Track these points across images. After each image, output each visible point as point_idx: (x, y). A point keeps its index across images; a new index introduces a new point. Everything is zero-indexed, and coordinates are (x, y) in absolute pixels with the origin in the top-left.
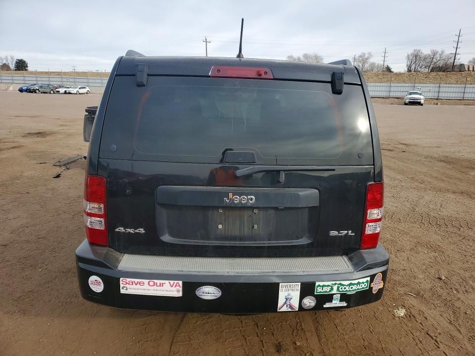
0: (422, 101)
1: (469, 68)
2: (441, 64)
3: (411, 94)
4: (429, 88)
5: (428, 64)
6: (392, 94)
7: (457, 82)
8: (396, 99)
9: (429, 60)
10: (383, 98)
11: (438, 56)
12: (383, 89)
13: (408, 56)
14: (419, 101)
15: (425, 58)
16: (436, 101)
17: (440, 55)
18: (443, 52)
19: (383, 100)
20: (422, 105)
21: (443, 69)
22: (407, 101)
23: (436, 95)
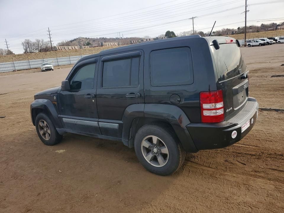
0: (53, 68)
1: (59, 49)
2: (44, 47)
3: (44, 65)
4: (52, 60)
5: (37, 48)
6: (32, 67)
7: (63, 56)
8: (35, 69)
9: (36, 45)
10: (27, 69)
11: (41, 42)
12: (25, 64)
13: (23, 43)
14: (50, 68)
15: (34, 45)
16: (58, 67)
17: (42, 42)
18: (43, 41)
19: (28, 71)
20: (53, 70)
21: (46, 50)
22: (44, 69)
23: (57, 63)
